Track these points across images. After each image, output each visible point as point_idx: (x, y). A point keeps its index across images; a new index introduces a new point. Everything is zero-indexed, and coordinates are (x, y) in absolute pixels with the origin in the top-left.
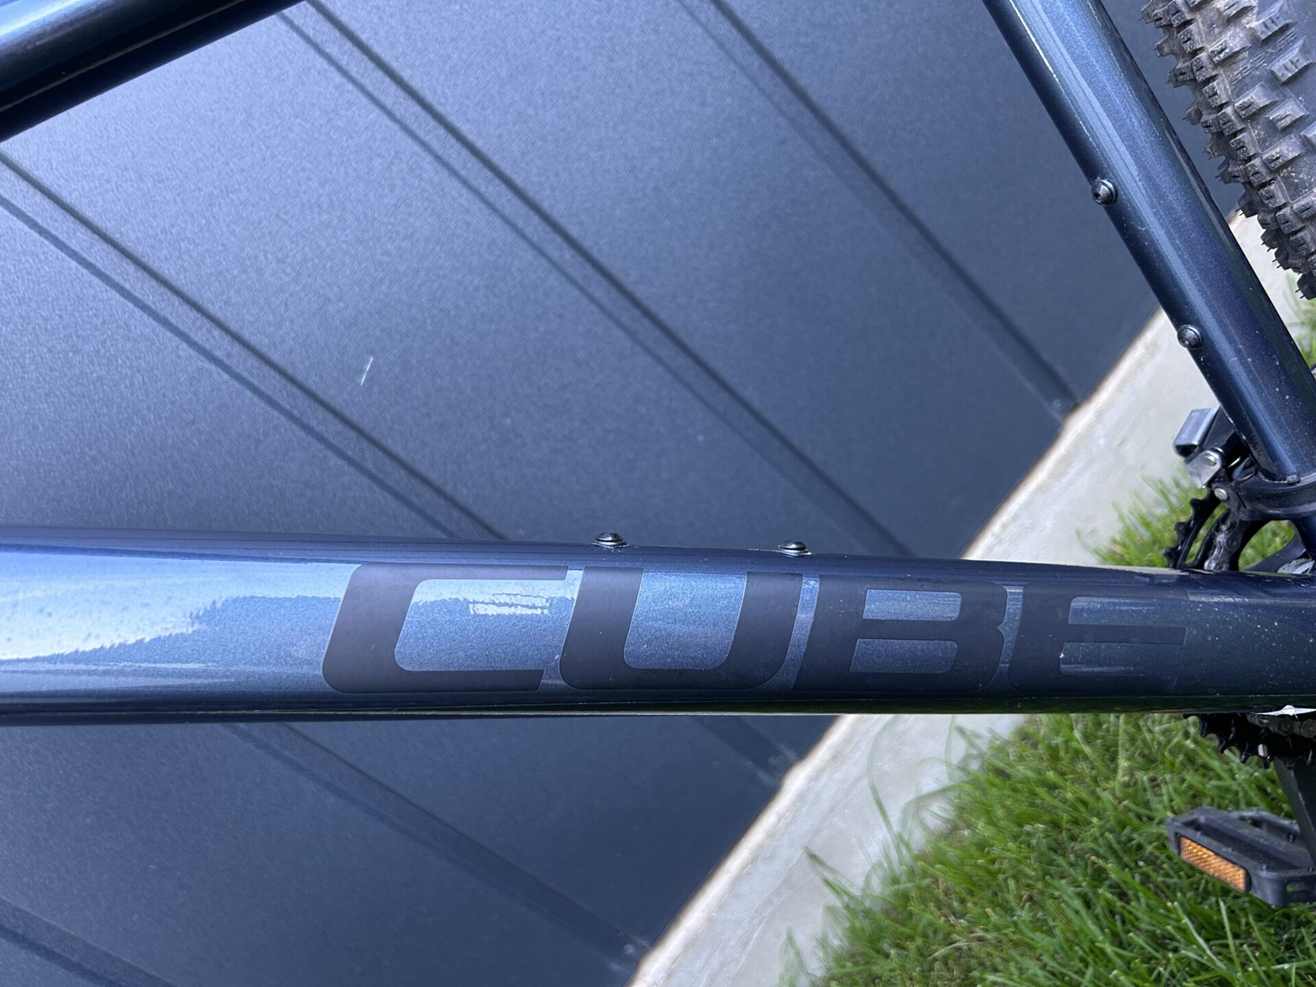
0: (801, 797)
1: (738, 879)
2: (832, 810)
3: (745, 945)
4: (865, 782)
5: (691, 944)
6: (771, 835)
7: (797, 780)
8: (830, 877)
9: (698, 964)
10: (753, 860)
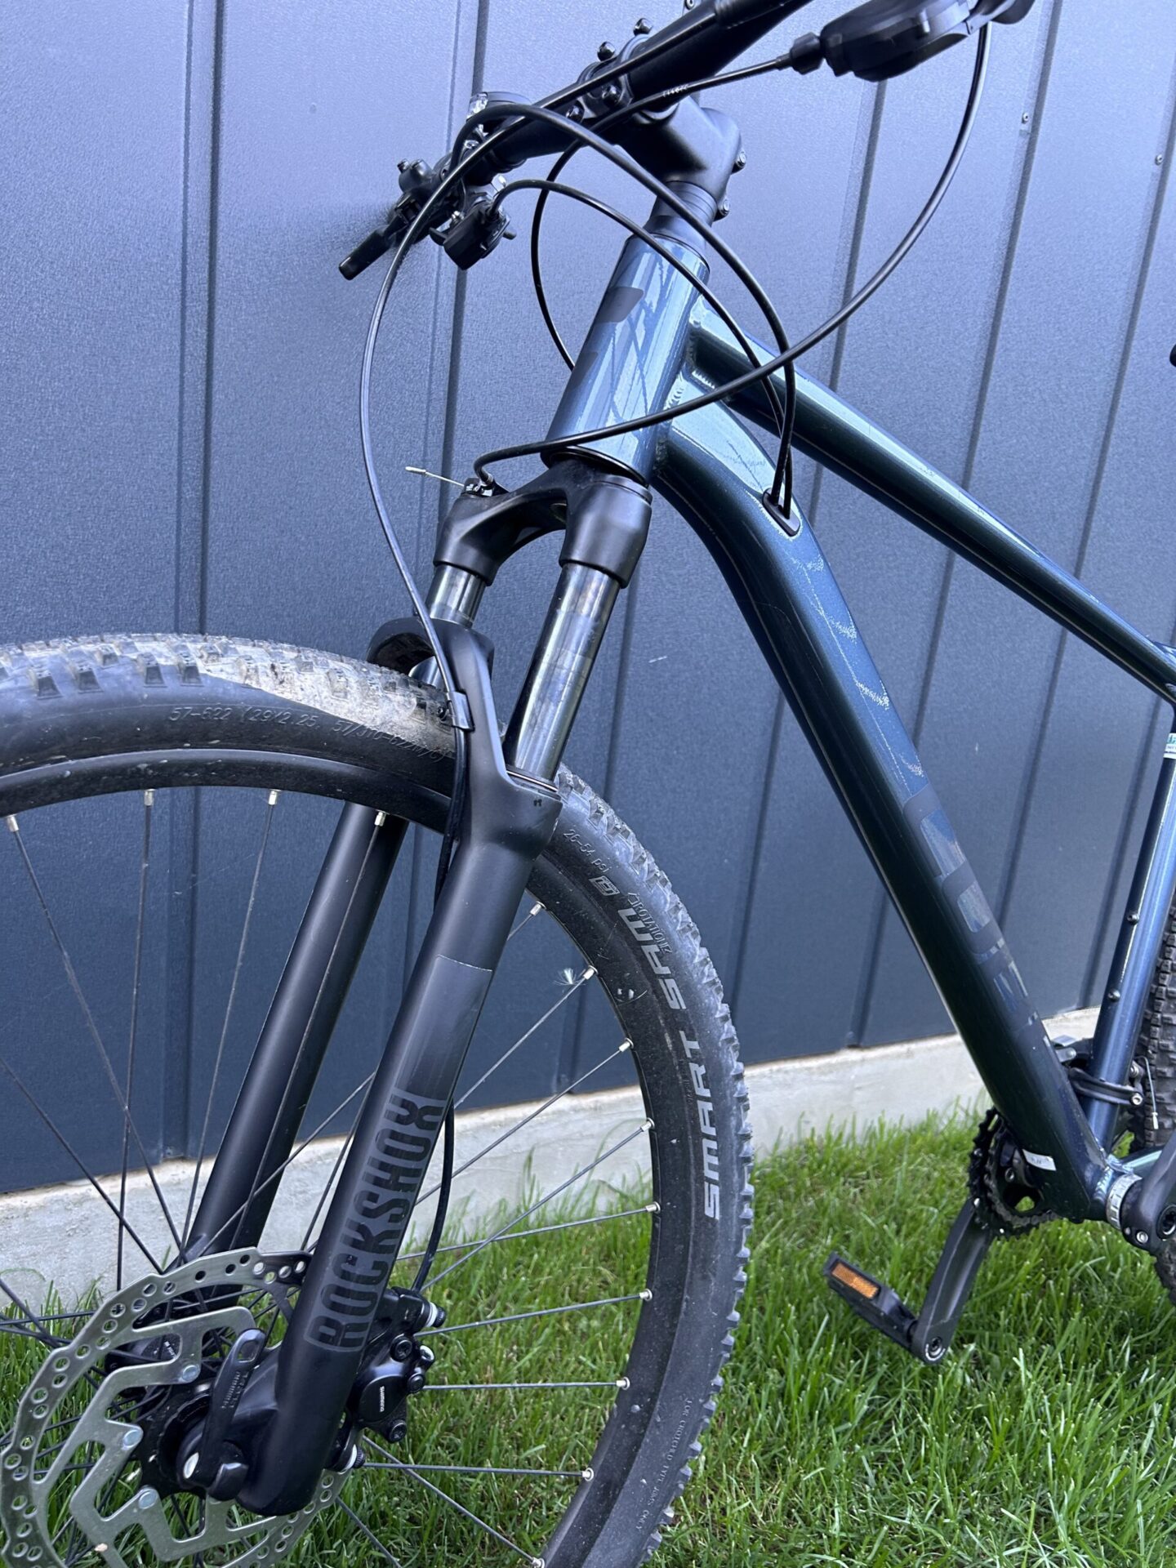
2: (565, 1140)
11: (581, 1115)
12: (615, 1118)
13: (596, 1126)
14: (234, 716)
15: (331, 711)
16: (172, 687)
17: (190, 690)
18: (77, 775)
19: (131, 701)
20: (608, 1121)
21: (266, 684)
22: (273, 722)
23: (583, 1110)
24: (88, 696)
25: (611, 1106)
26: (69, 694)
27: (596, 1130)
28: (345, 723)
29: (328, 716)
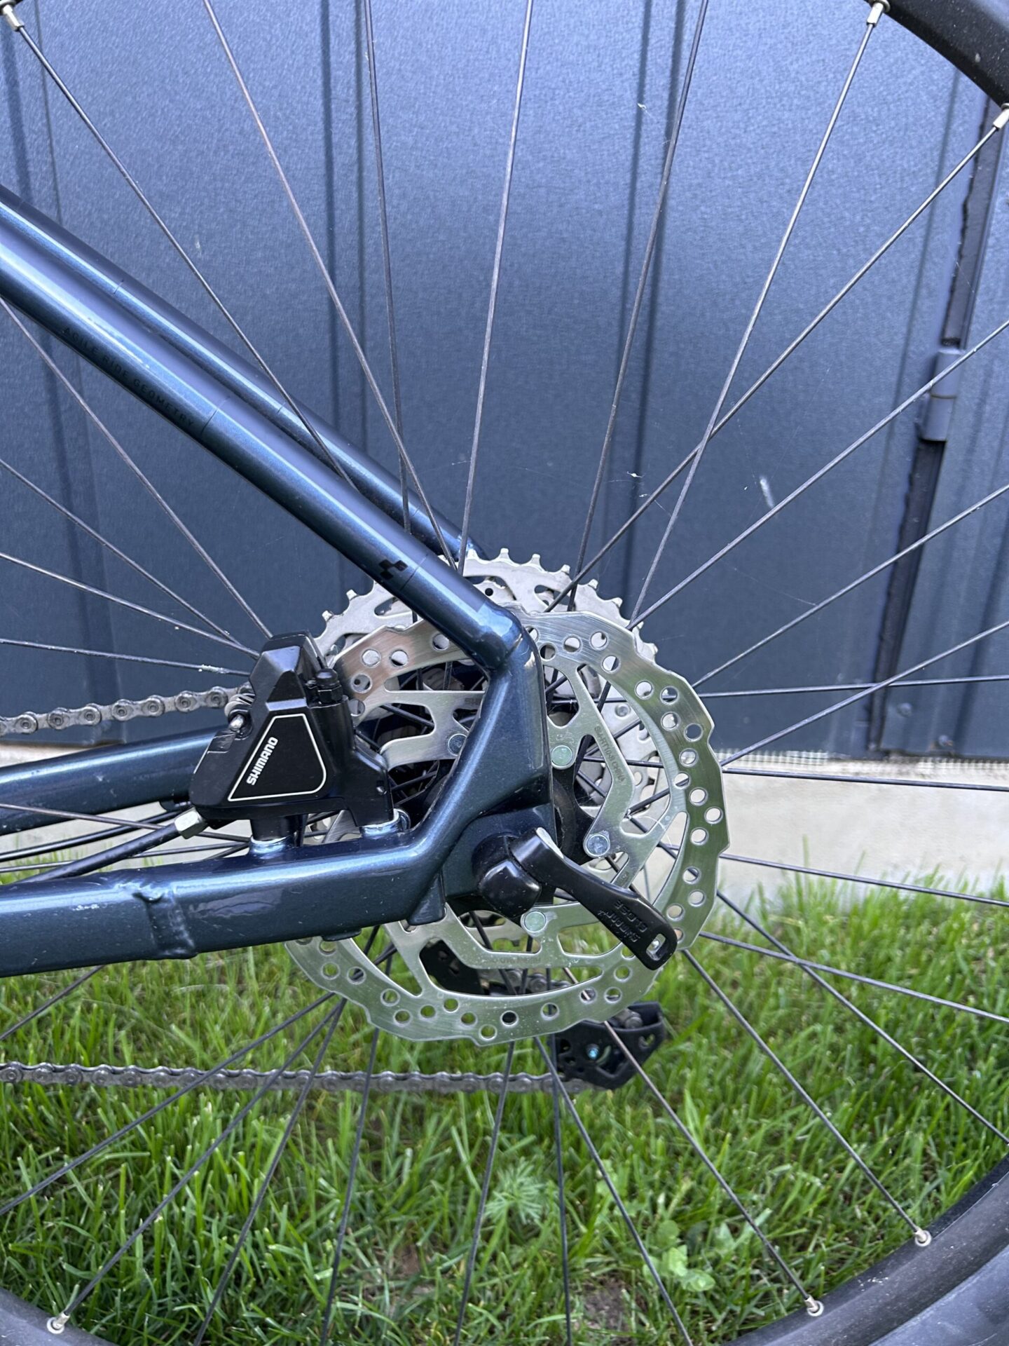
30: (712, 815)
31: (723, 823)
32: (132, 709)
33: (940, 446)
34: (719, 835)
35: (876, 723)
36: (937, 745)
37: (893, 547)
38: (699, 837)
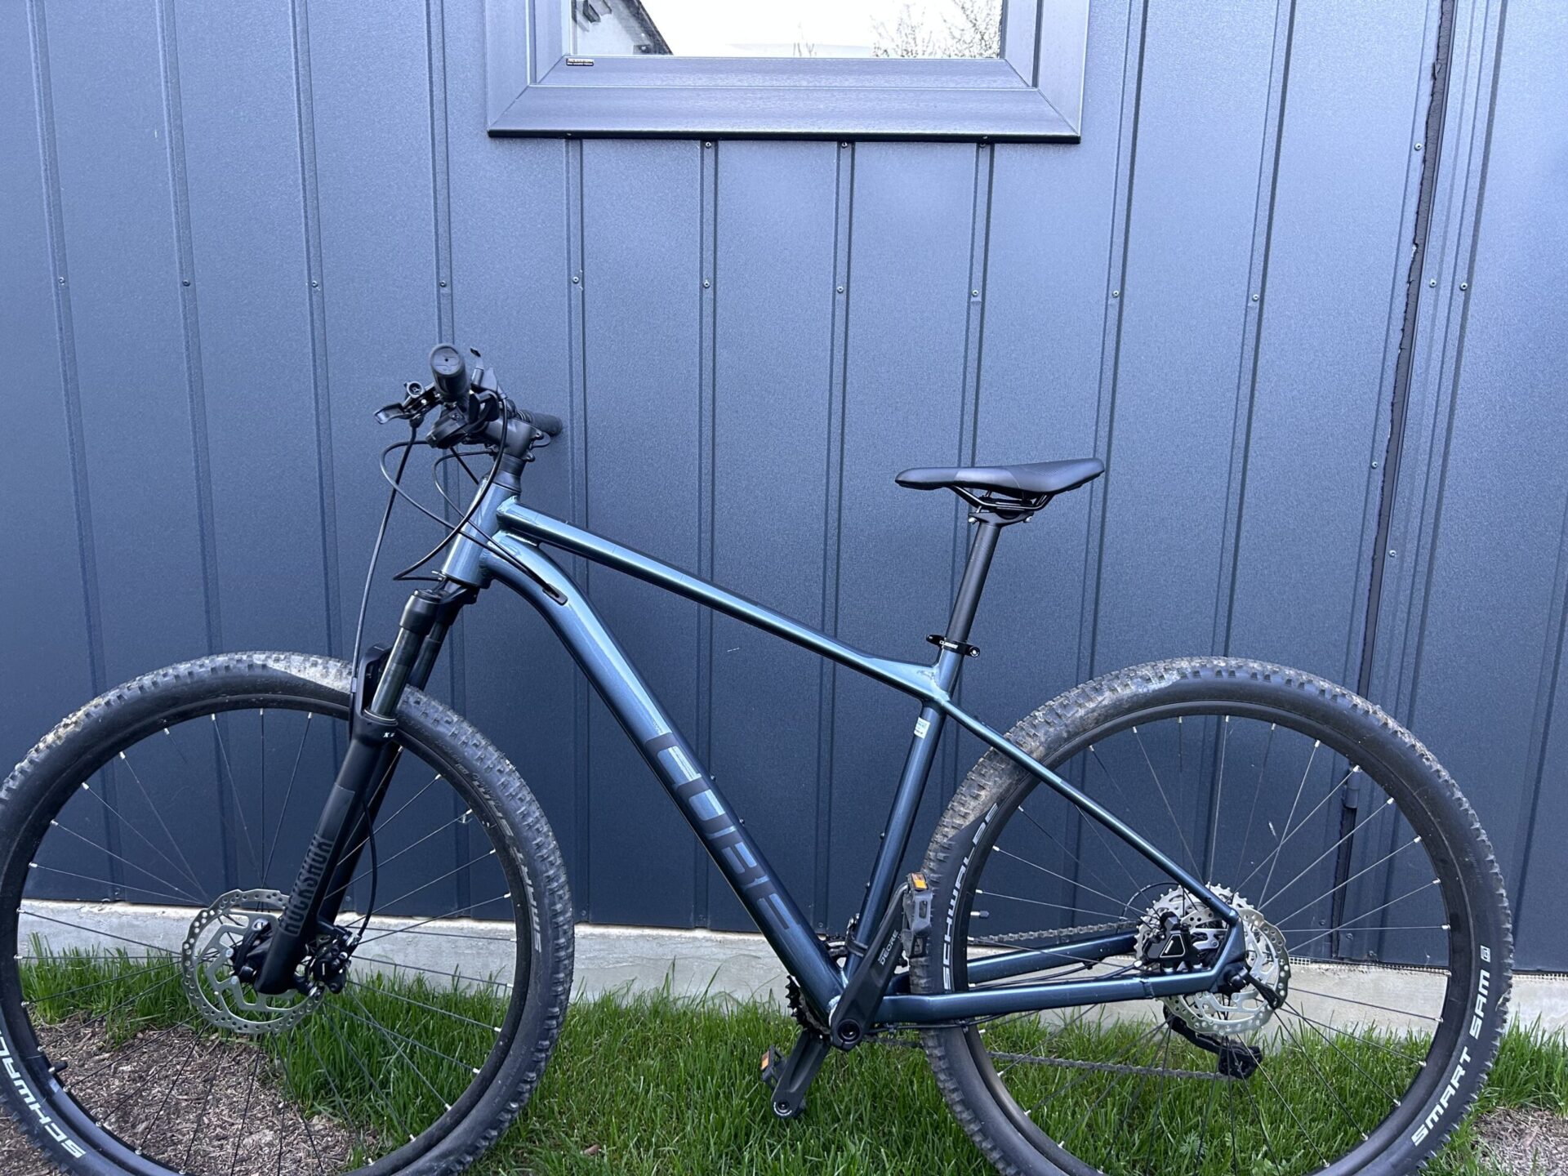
0: (695, 939)
1: (642, 936)
2: (699, 958)
3: (618, 962)
4: (718, 964)
5: (603, 936)
6: (670, 938)
7: (700, 934)
8: (670, 977)
9: (597, 947)
10: (655, 938)
11: (709, 944)
12: (735, 951)
13: (722, 954)
14: (281, 682)
15: (319, 682)
16: (258, 672)
17: (265, 673)
18: (230, 702)
19: (242, 677)
20: (729, 953)
21: (294, 672)
22: (296, 686)
23: (712, 941)
24: (228, 674)
25: (732, 942)
26: (222, 673)
27: (722, 957)
28: (326, 687)
29: (318, 685)
30: (1286, 968)
31: (1289, 971)
32: (1084, 930)
33: (1354, 811)
34: (1288, 974)
35: (1335, 942)
36: (1369, 955)
37: (1332, 885)
38: (1283, 974)
